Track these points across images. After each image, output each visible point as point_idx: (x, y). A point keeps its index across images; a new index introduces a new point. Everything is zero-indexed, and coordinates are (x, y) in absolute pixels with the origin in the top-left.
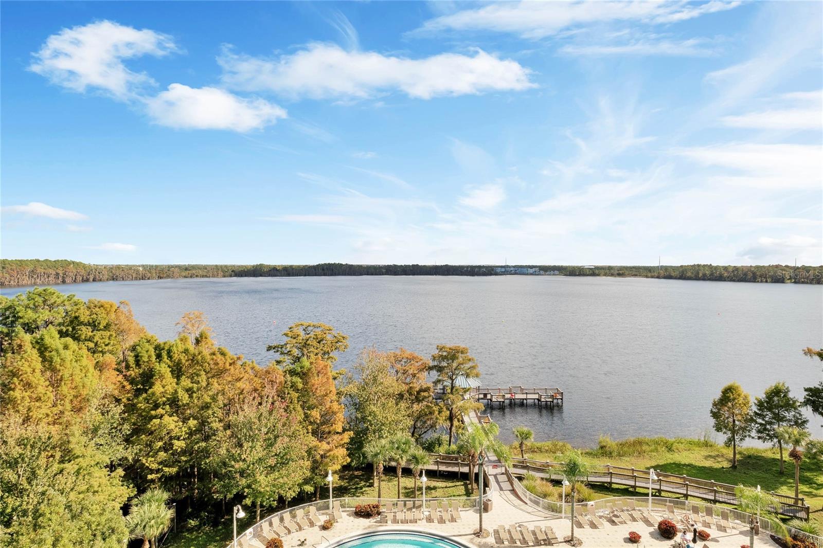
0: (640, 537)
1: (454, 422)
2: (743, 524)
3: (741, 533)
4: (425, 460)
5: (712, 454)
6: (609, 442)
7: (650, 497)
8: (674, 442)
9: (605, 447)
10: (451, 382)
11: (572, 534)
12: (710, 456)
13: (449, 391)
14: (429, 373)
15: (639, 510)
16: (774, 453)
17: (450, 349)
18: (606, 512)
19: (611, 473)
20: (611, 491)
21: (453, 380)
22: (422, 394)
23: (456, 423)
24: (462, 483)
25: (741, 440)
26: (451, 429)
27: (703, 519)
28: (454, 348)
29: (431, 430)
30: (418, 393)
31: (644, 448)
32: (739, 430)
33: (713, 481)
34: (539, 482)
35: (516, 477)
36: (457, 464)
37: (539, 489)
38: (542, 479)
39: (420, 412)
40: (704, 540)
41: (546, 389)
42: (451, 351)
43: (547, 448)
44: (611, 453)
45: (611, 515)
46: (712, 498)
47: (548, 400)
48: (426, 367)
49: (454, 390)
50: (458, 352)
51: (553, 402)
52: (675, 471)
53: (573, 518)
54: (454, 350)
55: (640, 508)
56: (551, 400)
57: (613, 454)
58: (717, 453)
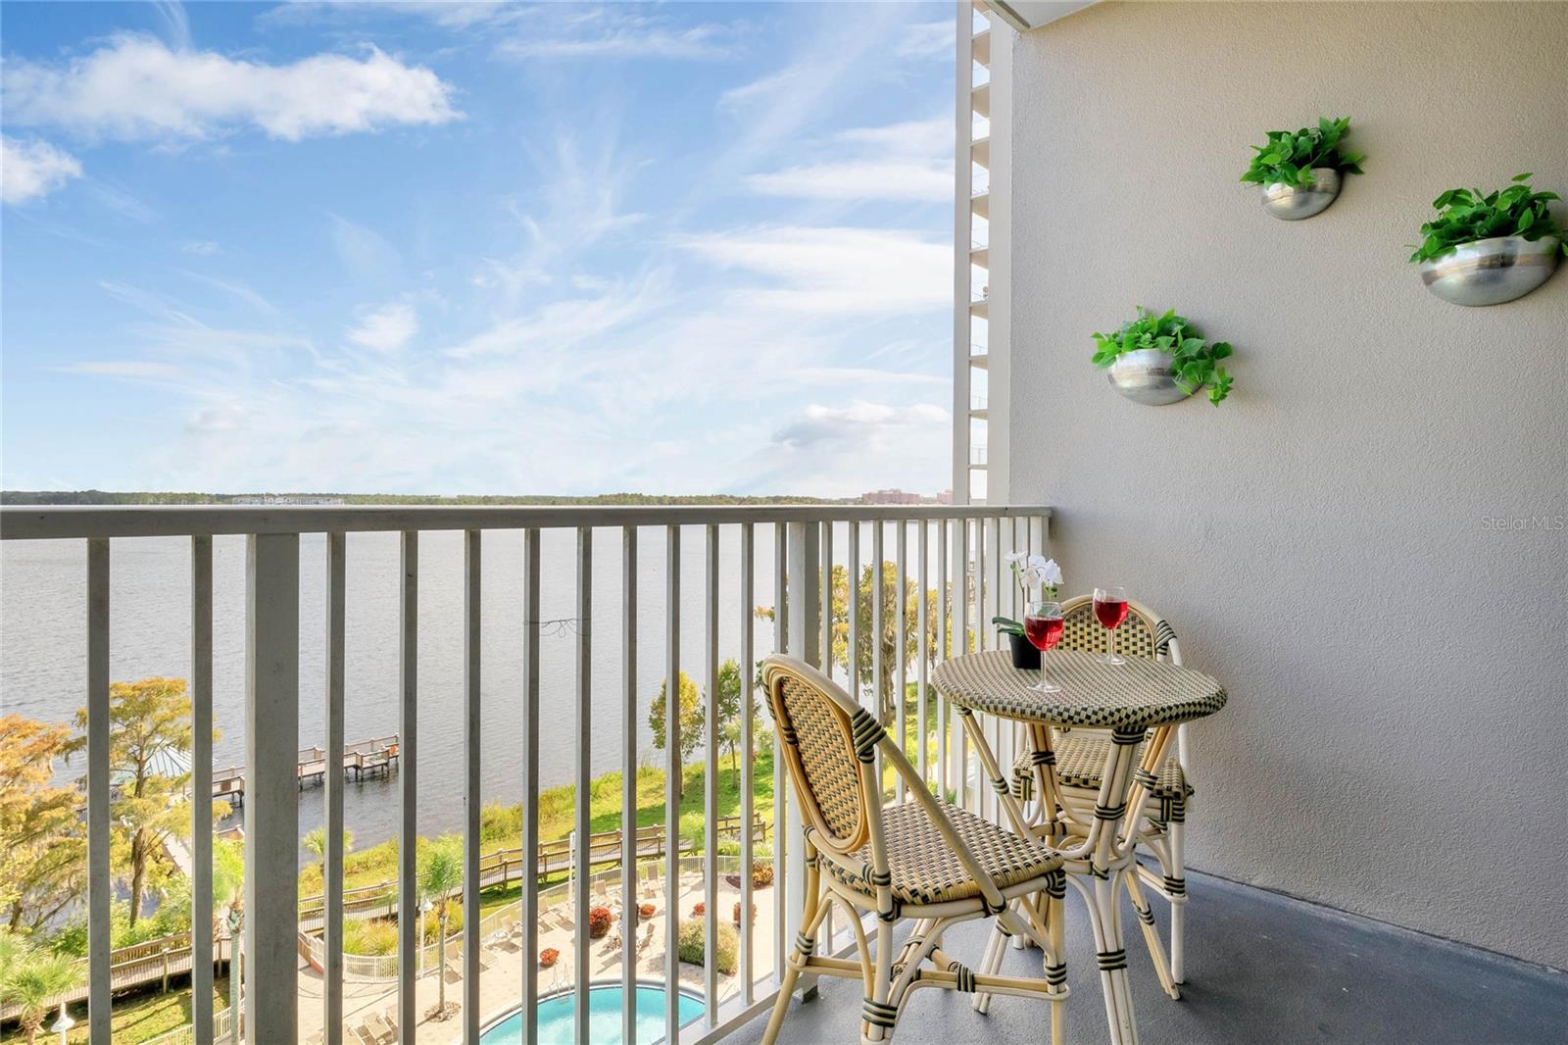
0: (557, 953)
1: (146, 864)
2: (695, 874)
3: (693, 888)
4: (63, 978)
5: (653, 786)
6: (499, 812)
7: (571, 881)
8: (601, 782)
9: (491, 822)
10: (135, 768)
11: (442, 998)
12: (652, 791)
13: (131, 791)
14: (67, 760)
15: (555, 910)
16: (726, 762)
17: (134, 689)
18: (501, 935)
19: (506, 864)
20: (504, 897)
21: (140, 763)
22: (47, 814)
23: (149, 864)
24: (175, 999)
25: (688, 752)
26: (136, 883)
27: (646, 886)
28: (147, 686)
29: (71, 901)
30: (32, 815)
31: (555, 806)
32: (685, 739)
33: (655, 825)
34: (367, 928)
35: (315, 937)
36: (160, 961)
37: (368, 943)
38: (375, 920)
39: (37, 864)
40: (647, 919)
41: (372, 742)
42: (137, 693)
43: (379, 858)
44: (502, 831)
45: (509, 936)
46: (655, 851)
47: (376, 763)
48: (54, 745)
49: (146, 786)
50: (159, 693)
51: (386, 764)
52: (604, 829)
53: (441, 968)
54: (148, 689)
55: (556, 906)
56: (384, 761)
57: (506, 832)
58: (658, 783)
